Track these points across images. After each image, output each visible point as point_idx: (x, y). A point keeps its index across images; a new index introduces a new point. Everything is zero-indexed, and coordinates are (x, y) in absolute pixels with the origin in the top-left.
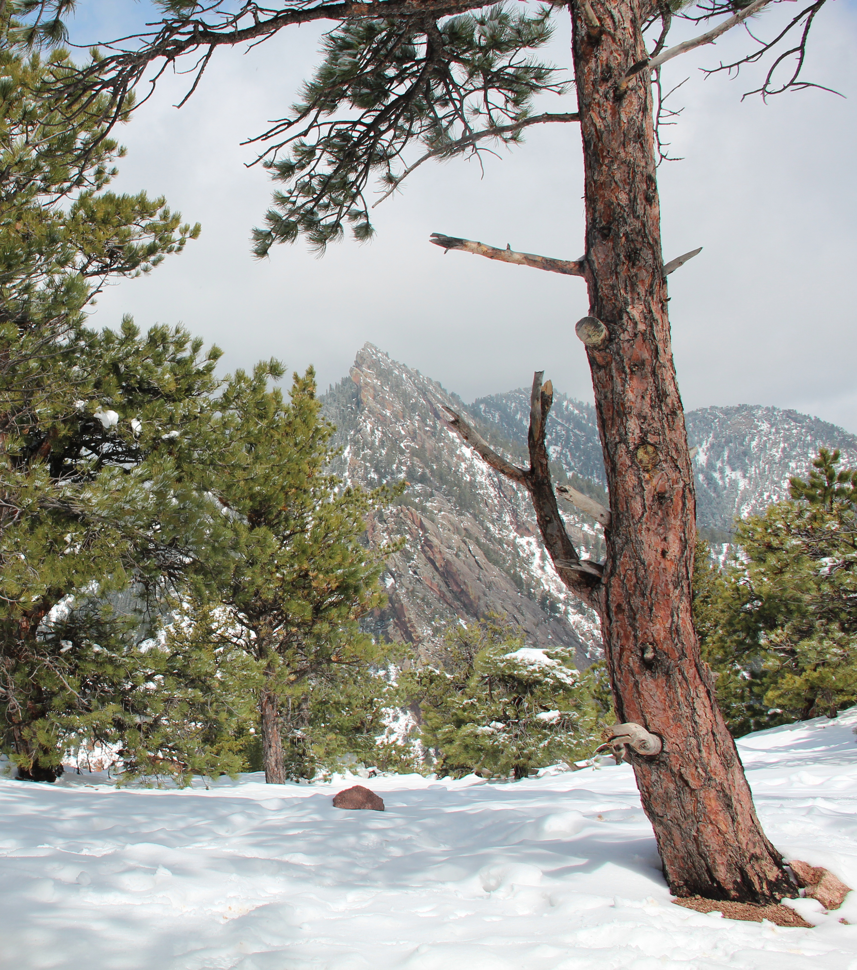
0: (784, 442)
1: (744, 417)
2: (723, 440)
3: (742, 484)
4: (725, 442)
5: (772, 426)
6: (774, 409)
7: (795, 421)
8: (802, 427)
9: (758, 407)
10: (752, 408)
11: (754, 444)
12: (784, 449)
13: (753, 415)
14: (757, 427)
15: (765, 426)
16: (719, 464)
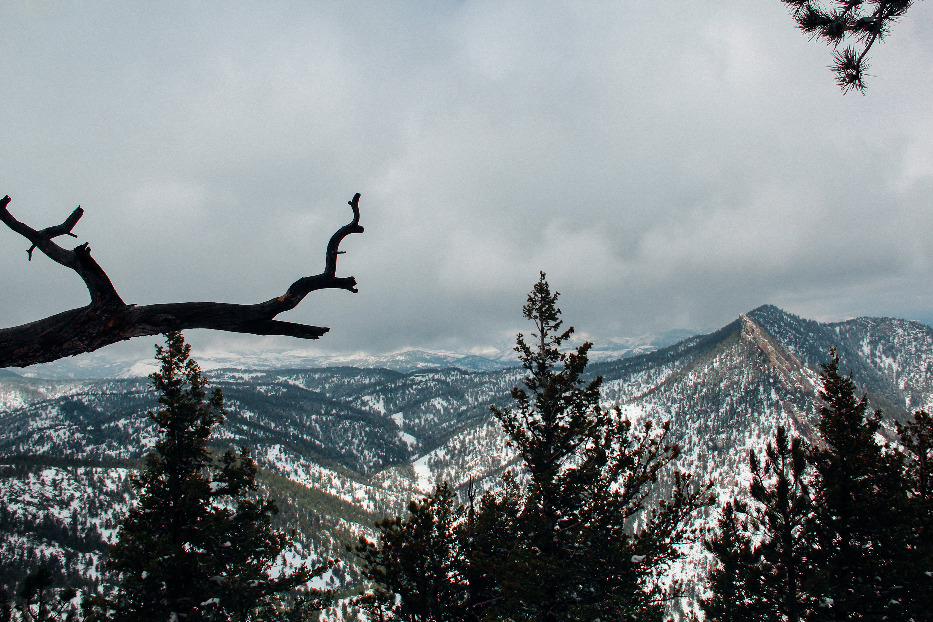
0: (915, 341)
1: (888, 325)
2: (877, 338)
3: (895, 367)
4: (879, 339)
5: (904, 330)
6: (903, 320)
7: (918, 328)
8: (923, 332)
9: (894, 319)
10: (891, 320)
11: (896, 341)
12: (915, 346)
13: (892, 324)
14: (895, 331)
15: (900, 331)
16: (878, 354)
